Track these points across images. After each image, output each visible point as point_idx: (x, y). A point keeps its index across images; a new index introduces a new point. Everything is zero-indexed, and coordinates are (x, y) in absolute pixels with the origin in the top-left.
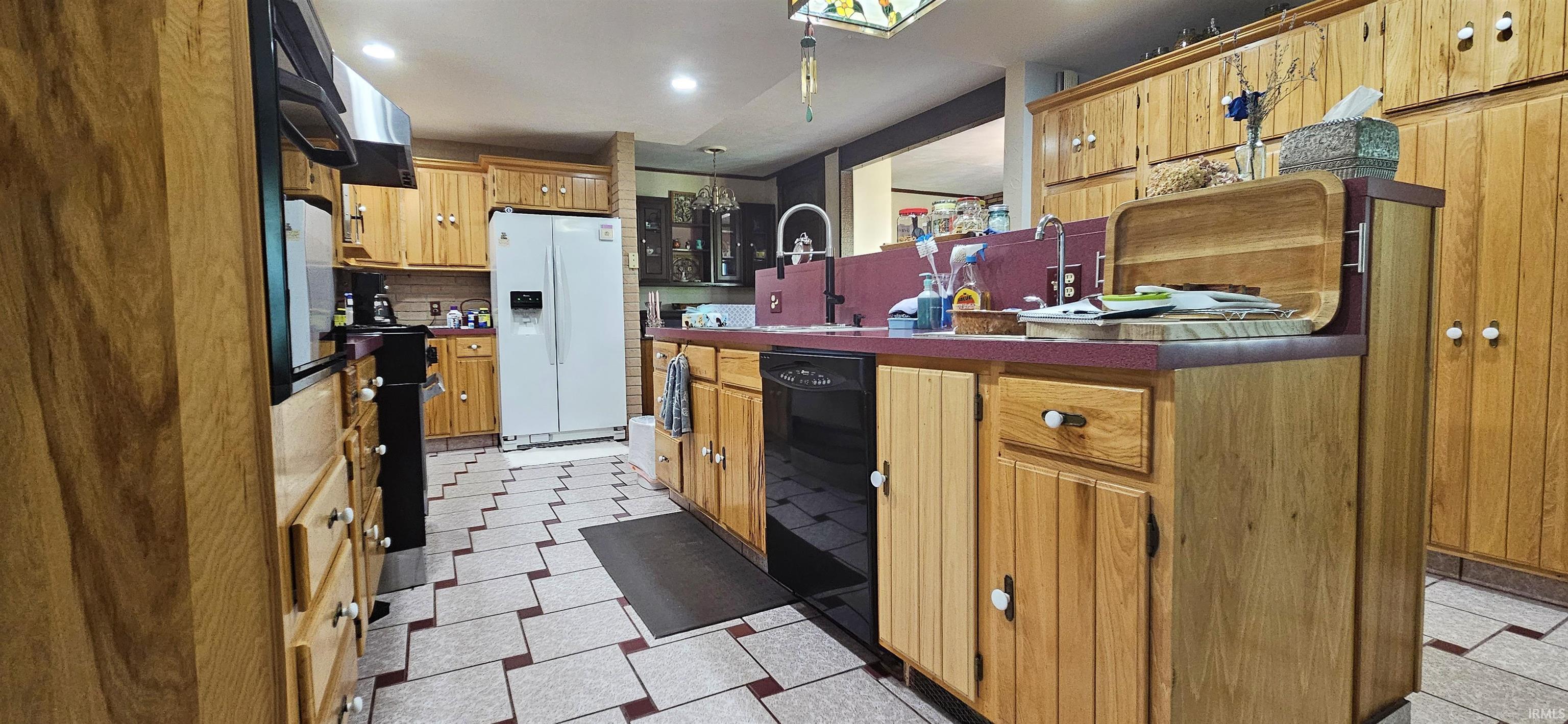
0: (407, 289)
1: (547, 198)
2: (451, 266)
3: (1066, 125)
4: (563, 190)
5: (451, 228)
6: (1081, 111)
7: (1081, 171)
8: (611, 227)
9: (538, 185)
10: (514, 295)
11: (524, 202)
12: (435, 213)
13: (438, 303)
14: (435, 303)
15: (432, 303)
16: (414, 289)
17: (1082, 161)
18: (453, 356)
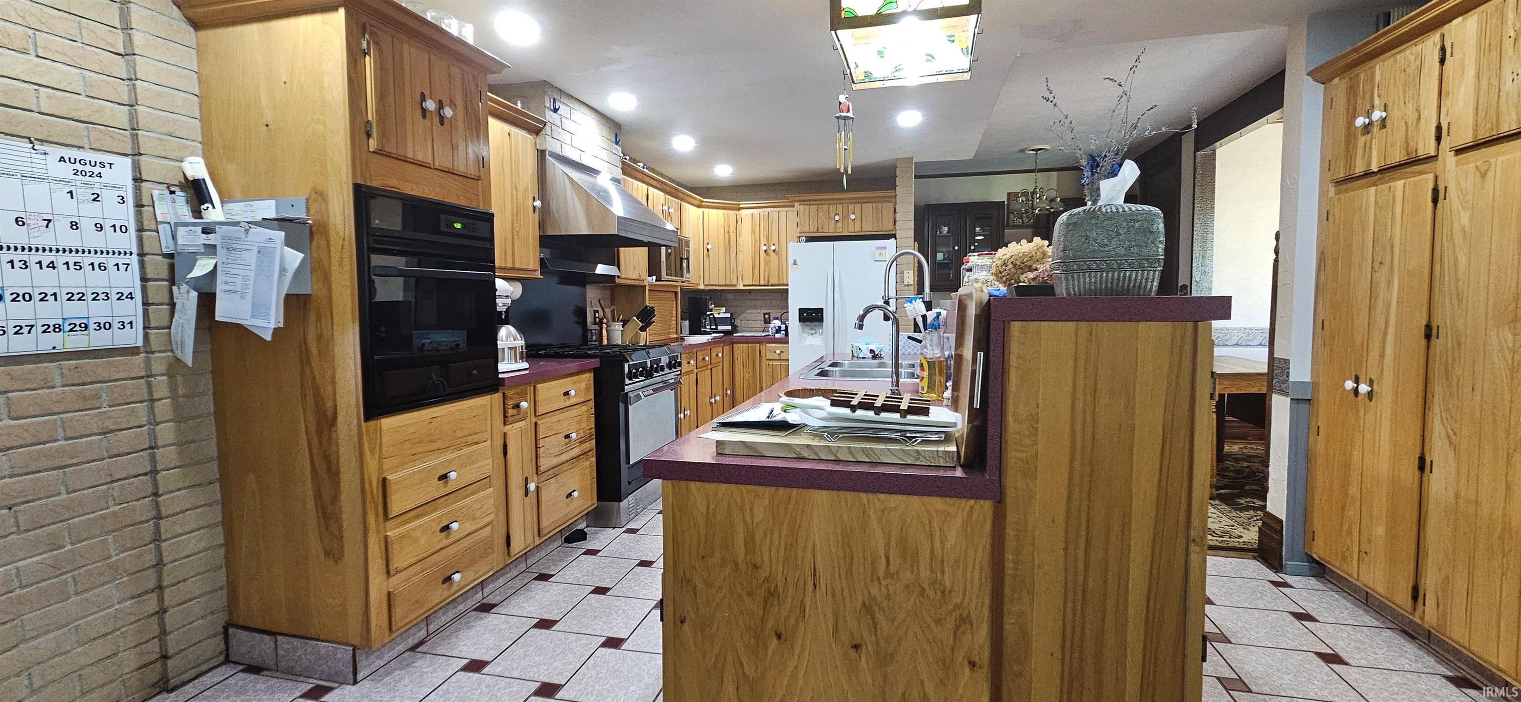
0: (748, 303)
1: (839, 225)
2: (772, 285)
3: (1355, 95)
4: (853, 217)
5: (772, 254)
6: (1373, 76)
7: (1369, 164)
8: (885, 248)
9: (832, 214)
10: (802, 311)
11: (820, 230)
12: (762, 244)
13: (769, 314)
14: (767, 314)
15: (765, 314)
16: (753, 302)
17: (1370, 148)
18: (764, 359)
